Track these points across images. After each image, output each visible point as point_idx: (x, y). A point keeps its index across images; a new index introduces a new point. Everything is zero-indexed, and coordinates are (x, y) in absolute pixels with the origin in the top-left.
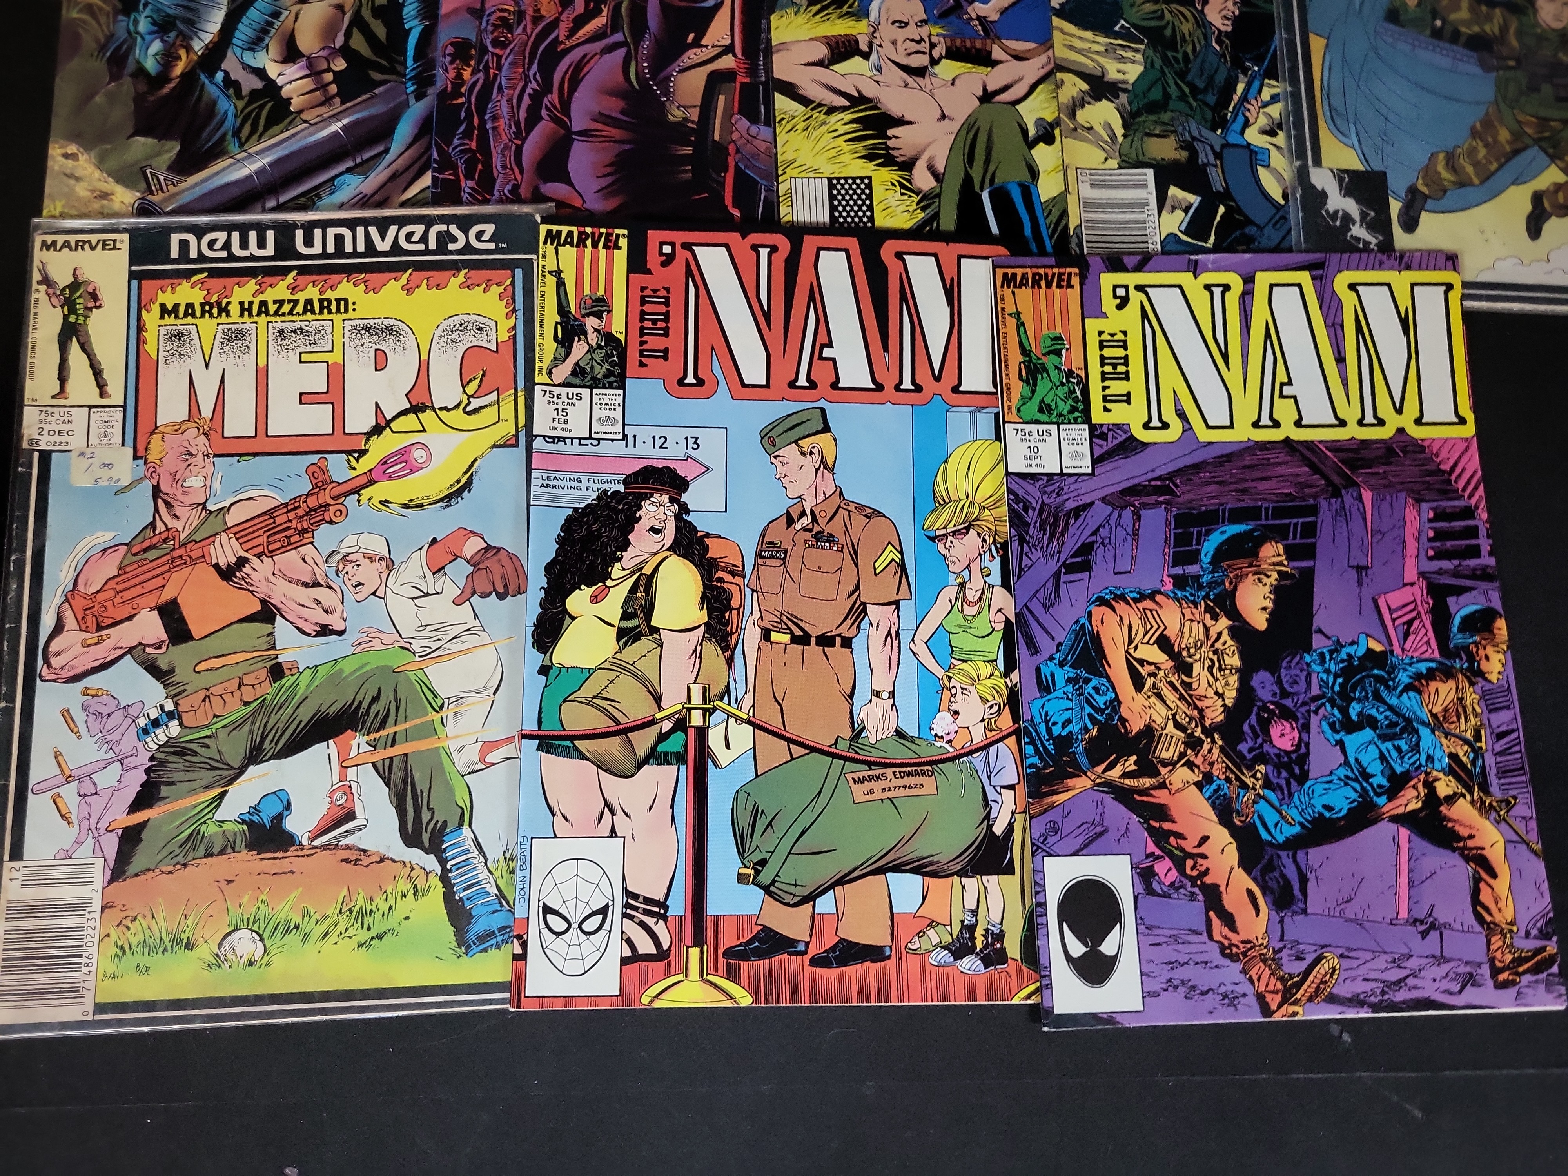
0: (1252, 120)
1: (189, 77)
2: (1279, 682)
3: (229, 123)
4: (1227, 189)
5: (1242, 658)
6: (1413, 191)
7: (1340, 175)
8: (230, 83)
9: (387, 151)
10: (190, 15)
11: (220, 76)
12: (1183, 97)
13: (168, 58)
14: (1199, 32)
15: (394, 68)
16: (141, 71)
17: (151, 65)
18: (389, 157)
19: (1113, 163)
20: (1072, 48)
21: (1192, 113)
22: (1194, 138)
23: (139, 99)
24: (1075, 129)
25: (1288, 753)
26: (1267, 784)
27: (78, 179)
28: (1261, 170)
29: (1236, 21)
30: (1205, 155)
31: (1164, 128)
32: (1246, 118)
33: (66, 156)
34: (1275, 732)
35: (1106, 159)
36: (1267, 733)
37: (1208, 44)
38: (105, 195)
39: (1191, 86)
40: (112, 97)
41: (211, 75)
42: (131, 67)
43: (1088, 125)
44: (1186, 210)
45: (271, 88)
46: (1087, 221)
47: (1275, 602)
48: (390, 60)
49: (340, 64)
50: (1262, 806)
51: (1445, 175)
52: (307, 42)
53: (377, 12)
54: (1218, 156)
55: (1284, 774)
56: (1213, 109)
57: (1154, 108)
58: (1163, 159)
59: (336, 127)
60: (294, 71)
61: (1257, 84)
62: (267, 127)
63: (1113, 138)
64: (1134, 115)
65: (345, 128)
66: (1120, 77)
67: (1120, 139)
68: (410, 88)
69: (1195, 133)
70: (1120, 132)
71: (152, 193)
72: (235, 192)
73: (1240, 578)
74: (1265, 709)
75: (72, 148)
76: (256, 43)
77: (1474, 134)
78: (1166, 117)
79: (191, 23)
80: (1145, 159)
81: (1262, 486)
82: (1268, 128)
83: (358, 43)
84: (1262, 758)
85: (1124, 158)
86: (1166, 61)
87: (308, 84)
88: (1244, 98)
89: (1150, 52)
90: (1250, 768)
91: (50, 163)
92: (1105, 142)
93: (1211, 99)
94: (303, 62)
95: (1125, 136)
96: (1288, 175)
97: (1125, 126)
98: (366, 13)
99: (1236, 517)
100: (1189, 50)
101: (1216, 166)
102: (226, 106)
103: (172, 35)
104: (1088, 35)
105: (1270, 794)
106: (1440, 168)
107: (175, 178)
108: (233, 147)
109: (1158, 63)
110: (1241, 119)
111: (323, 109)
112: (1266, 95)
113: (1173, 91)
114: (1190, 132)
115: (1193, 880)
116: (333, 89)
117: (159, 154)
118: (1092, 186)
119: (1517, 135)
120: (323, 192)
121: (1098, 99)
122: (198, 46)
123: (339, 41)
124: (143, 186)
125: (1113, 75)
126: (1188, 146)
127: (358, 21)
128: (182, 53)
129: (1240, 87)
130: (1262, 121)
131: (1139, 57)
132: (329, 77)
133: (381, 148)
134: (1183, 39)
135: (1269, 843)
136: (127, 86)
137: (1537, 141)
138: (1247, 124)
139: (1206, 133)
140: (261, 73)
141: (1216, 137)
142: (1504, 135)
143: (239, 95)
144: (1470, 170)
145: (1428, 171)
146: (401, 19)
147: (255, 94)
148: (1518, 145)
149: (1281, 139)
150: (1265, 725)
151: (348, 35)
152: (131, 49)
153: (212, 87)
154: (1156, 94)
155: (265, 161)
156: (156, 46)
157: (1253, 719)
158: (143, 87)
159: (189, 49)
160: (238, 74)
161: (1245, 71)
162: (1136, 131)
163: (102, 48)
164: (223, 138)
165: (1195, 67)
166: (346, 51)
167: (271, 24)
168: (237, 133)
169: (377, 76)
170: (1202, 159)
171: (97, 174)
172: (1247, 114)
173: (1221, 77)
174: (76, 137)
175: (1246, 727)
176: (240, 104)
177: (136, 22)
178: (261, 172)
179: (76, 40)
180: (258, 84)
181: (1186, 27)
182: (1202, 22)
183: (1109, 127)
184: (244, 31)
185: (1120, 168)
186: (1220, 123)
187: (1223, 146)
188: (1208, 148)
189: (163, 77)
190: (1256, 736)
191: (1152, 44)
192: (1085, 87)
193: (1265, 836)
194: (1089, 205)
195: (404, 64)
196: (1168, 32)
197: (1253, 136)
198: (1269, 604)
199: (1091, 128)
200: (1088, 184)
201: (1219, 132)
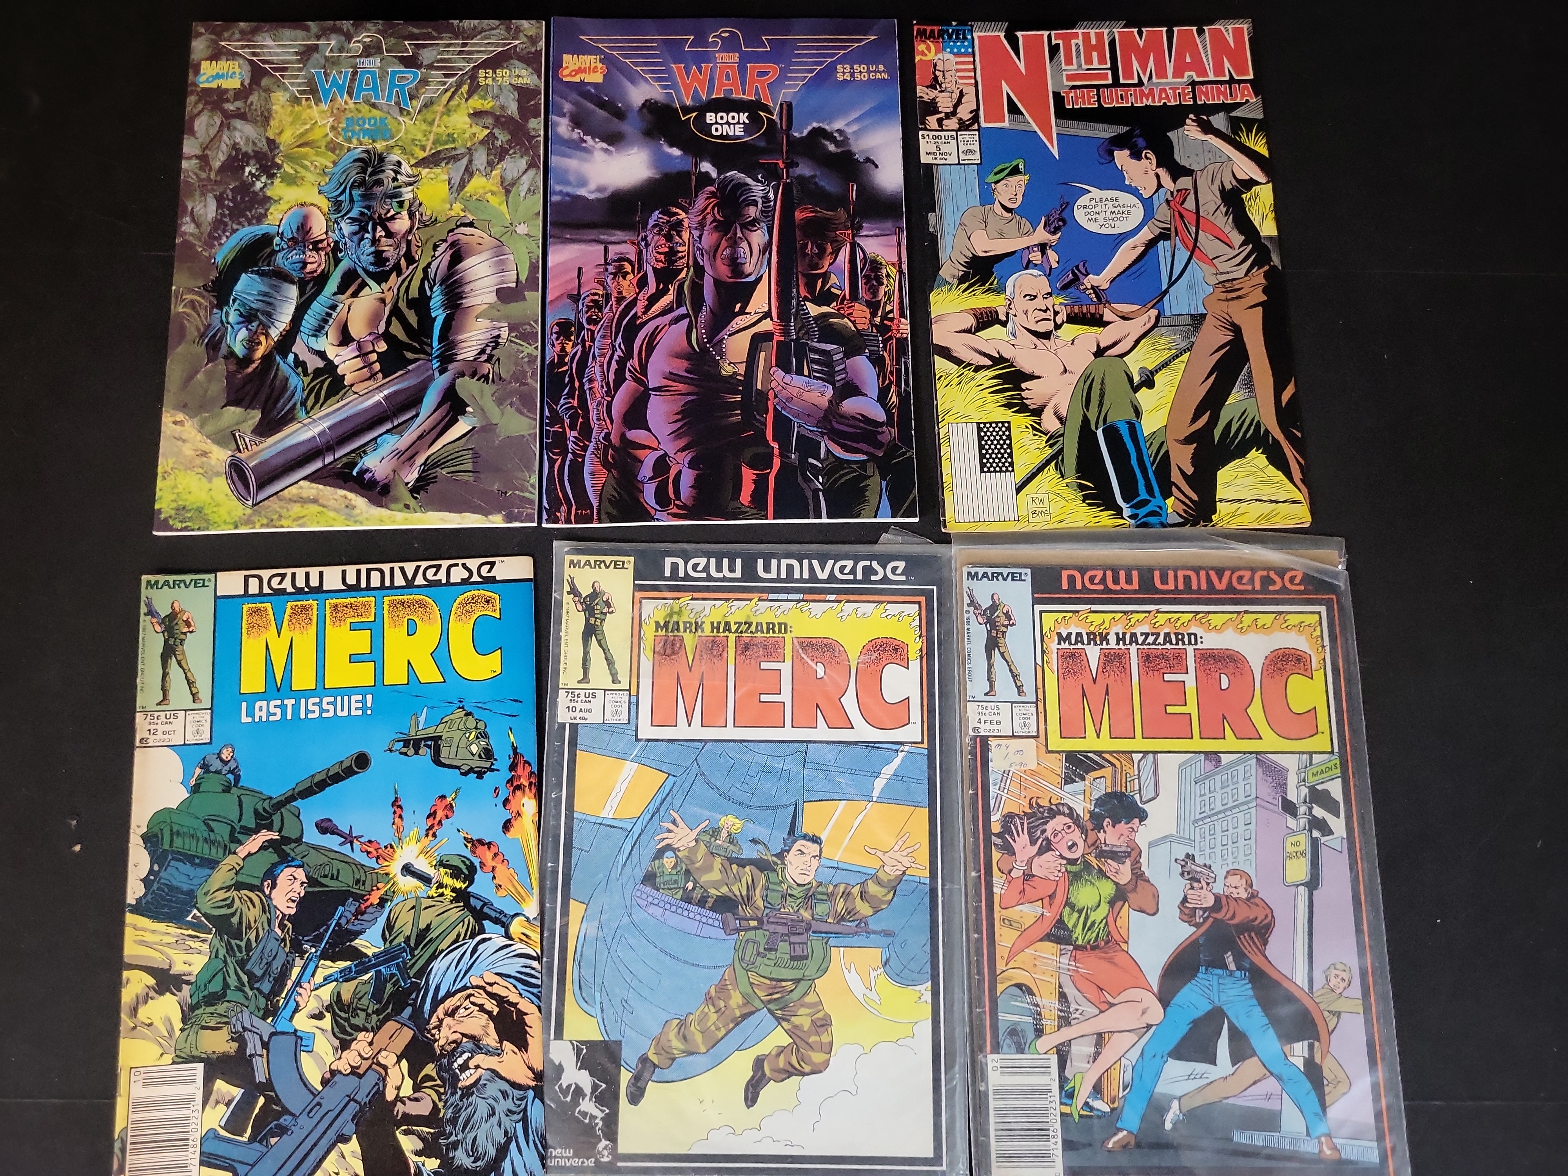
0: (302, 1005)
3: (298, 395)
4: (269, 1080)
12: (240, 988)
14: (264, 918)
19: (168, 1059)
20: (143, 943)
21: (246, 1003)
22: (245, 1029)
24: (135, 1028)
28: (304, 1057)
29: (302, 903)
30: (253, 1045)
31: (219, 1020)
32: (297, 1003)
35: (162, 1055)
37: (271, 930)
39: (250, 974)
43: (148, 1021)
44: (228, 1105)
46: (133, 1122)
54: (265, 1045)
56: (267, 997)
57: (212, 999)
58: (214, 1053)
61: (312, 966)
62: (327, 398)
63: (171, 1034)
64: (193, 1008)
66: (185, 968)
67: (178, 1033)
69: (247, 1024)
70: (178, 1025)
78: (222, 1008)
80: (195, 1053)
82: (317, 1012)
85: (178, 1053)
86: (230, 950)
88: (298, 984)
89: (216, 941)
92: (163, 1037)
93: (266, 987)
95: (182, 1030)
97: (184, 1020)
100: (253, 937)
101: (261, 1056)
104: (161, 927)
109: (222, 952)
110: (292, 1004)
112: (319, 978)
113: (232, 981)
114: (242, 1023)
118: (145, 1085)
121: (161, 993)
125: (178, 968)
126: (239, 1038)
129: (296, 972)
130: (312, 1005)
131: (205, 947)
134: (249, 927)
138: (296, 1010)
139: (257, 1022)
141: (265, 1027)
154: (216, 986)
161: (302, 953)
162: (193, 1024)
165: (255, 955)
170: (250, 1049)
172: (299, 999)
173: (277, 964)
181: (253, 914)
182: (267, 908)
183: (169, 1022)
185: (174, 1063)
186: (271, 1011)
187: (272, 1034)
188: (257, 1037)
191: (219, 933)
192: (151, 981)
194: (139, 1105)
196: (235, 920)
197: (302, 1022)
199: (150, 1025)
200: (141, 1083)
201: (269, 1020)
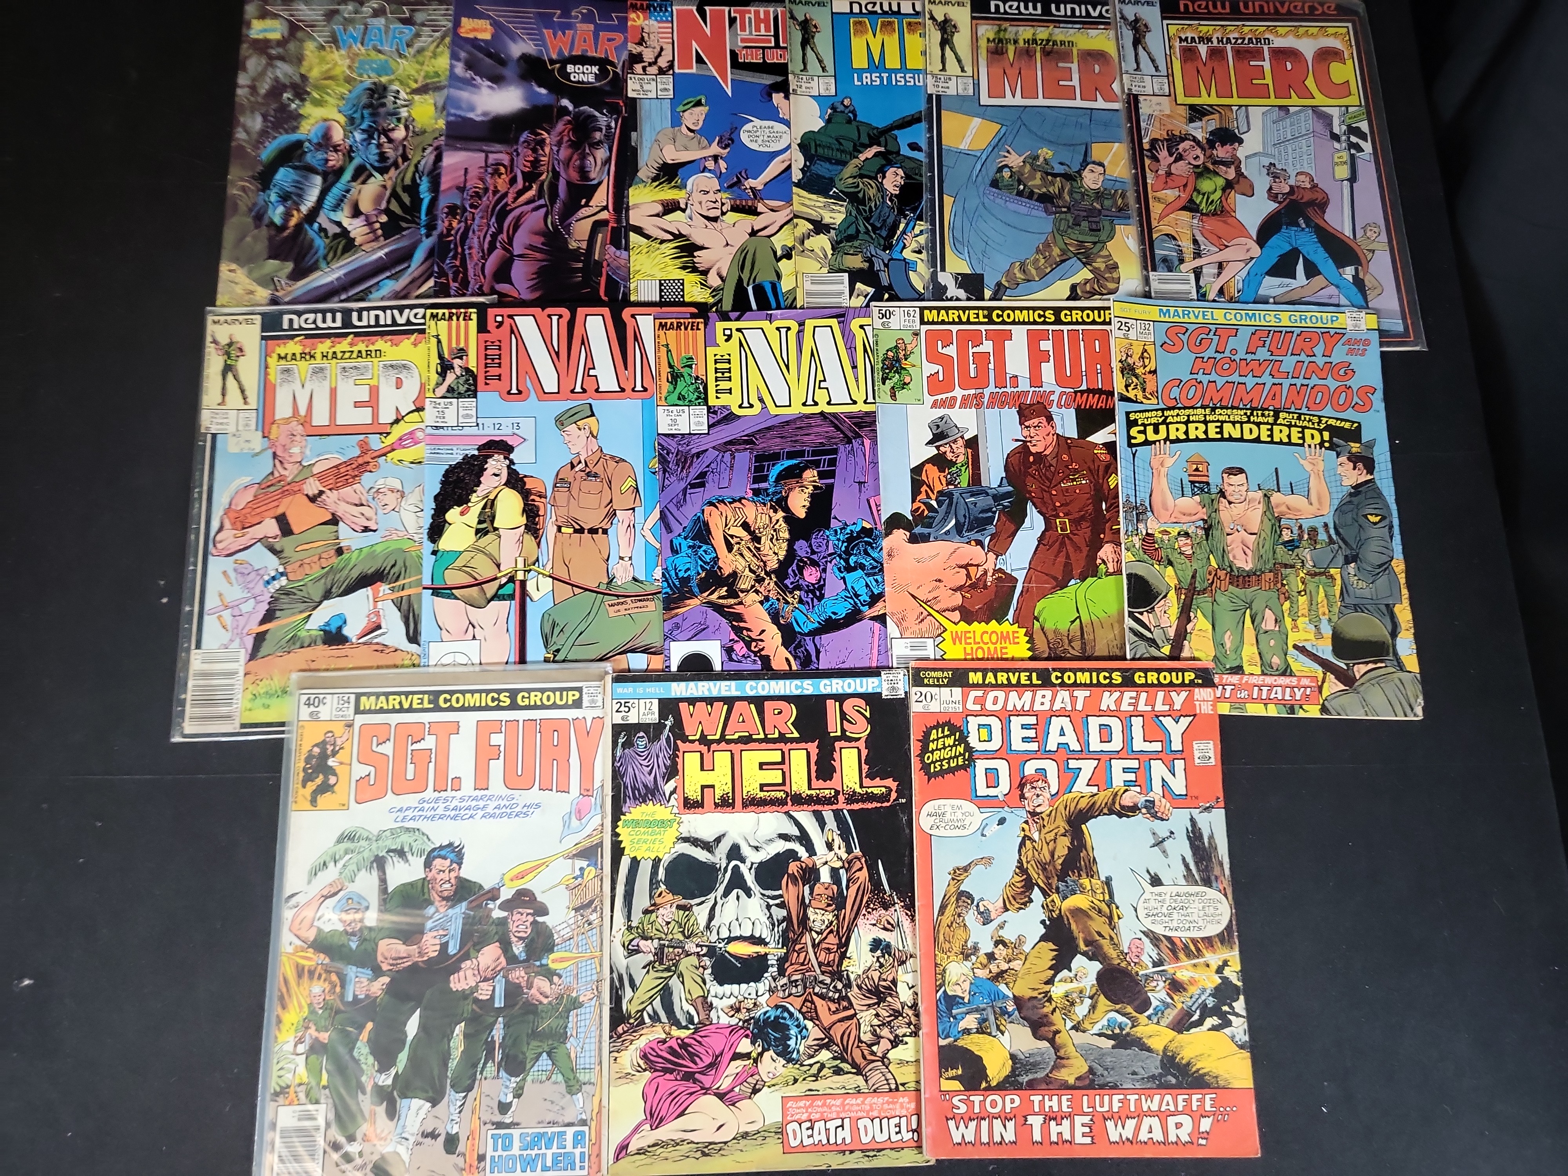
0: (908, 245)
1: (299, 227)
2: (810, 546)
3: (322, 252)
4: (890, 285)
5: (790, 534)
6: (999, 285)
7: (956, 276)
8: (322, 230)
9: (409, 267)
10: (299, 192)
11: (316, 226)
12: (867, 232)
13: (287, 215)
14: (880, 195)
15: (414, 221)
16: (272, 224)
17: (278, 220)
18: (410, 270)
19: (825, 270)
20: (803, 205)
21: (872, 241)
22: (872, 255)
23: (271, 239)
24: (804, 251)
25: (813, 585)
26: (801, 601)
27: (236, 283)
28: (912, 274)
29: (903, 188)
31: (855, 250)
32: (904, 244)
33: (230, 271)
34: (806, 573)
36: (802, 574)
37: (884, 202)
38: (252, 292)
39: (872, 225)
40: (255, 238)
41: (311, 225)
42: (266, 221)
43: (811, 249)
45: (345, 232)
47: (811, 503)
48: (412, 216)
49: (384, 219)
50: (797, 613)
51: (1019, 275)
52: (366, 206)
53: (405, 189)
54: (886, 265)
55: (811, 596)
56: (885, 239)
57: (850, 238)
59: (381, 254)
60: (359, 222)
61: (912, 224)
62: (343, 253)
63: (826, 256)
64: (839, 243)
65: (386, 255)
66: (832, 221)
67: (830, 256)
68: (423, 231)
70: (830, 252)
71: (277, 290)
72: (323, 290)
73: (790, 489)
74: (801, 560)
75: (234, 266)
76: (336, 207)
77: (1038, 251)
78: (856, 243)
79: (300, 196)
80: (842, 267)
81: (806, 438)
83: (395, 207)
84: (798, 587)
85: (831, 267)
86: (858, 210)
87: (366, 229)
88: (904, 232)
89: (850, 206)
90: (791, 593)
91: (221, 274)
93: (884, 233)
94: (363, 218)
95: (832, 254)
96: (927, 276)
97: (833, 249)
98: (399, 190)
99: (791, 455)
100: (873, 205)
102: (320, 243)
103: (289, 202)
104: (814, 197)
105: (801, 607)
106: (1016, 271)
107: (290, 282)
108: (323, 264)
109: (854, 213)
110: (901, 245)
111: (373, 244)
112: (917, 230)
113: (862, 229)
114: (870, 252)
115: (755, 653)
116: (380, 232)
117: (282, 269)
118: (812, 283)
119: (1064, 252)
120: (373, 290)
121: (818, 234)
122: (304, 209)
123: (383, 206)
124: (272, 287)
125: (827, 220)
126: (869, 261)
127: (394, 195)
128: (295, 213)
129: (902, 226)
130: (914, 245)
131: (843, 209)
132: (377, 225)
133: (406, 265)
134: (870, 199)
135: (800, 633)
136: (264, 232)
137: (1076, 255)
138: (904, 247)
139: (880, 252)
140: (339, 224)
141: (886, 255)
142: (1056, 251)
143: (327, 237)
144: (1034, 272)
145: (1008, 273)
146: (418, 193)
147: (336, 236)
148: (1065, 257)
149: (924, 256)
150: (801, 570)
151: (388, 202)
152: (266, 212)
153: (311, 232)
154: (852, 231)
155: (341, 273)
156: (281, 209)
157: (794, 566)
158: (273, 232)
159: (298, 210)
160: (326, 224)
161: (905, 216)
162: (839, 251)
163: (250, 210)
164: (317, 261)
165: (875, 215)
166: (387, 211)
167: (345, 196)
168: (325, 258)
169: (404, 225)
170: (876, 267)
171: (248, 281)
172: (905, 241)
173: (890, 221)
174: (236, 260)
175: (790, 571)
176: (327, 241)
177: (269, 196)
178: (338, 279)
179: (235, 206)
180: (338, 230)
181: (872, 192)
182: (881, 189)
183: (823, 250)
184: (330, 200)
186: (889, 247)
189: (284, 227)
190: (796, 575)
191: (851, 202)
192: (811, 227)
193: (797, 629)
194: (809, 294)
195: (419, 218)
196: (861, 195)
197: (907, 254)
198: (808, 504)
199: (813, 251)
200: (809, 282)
201: (888, 252)
